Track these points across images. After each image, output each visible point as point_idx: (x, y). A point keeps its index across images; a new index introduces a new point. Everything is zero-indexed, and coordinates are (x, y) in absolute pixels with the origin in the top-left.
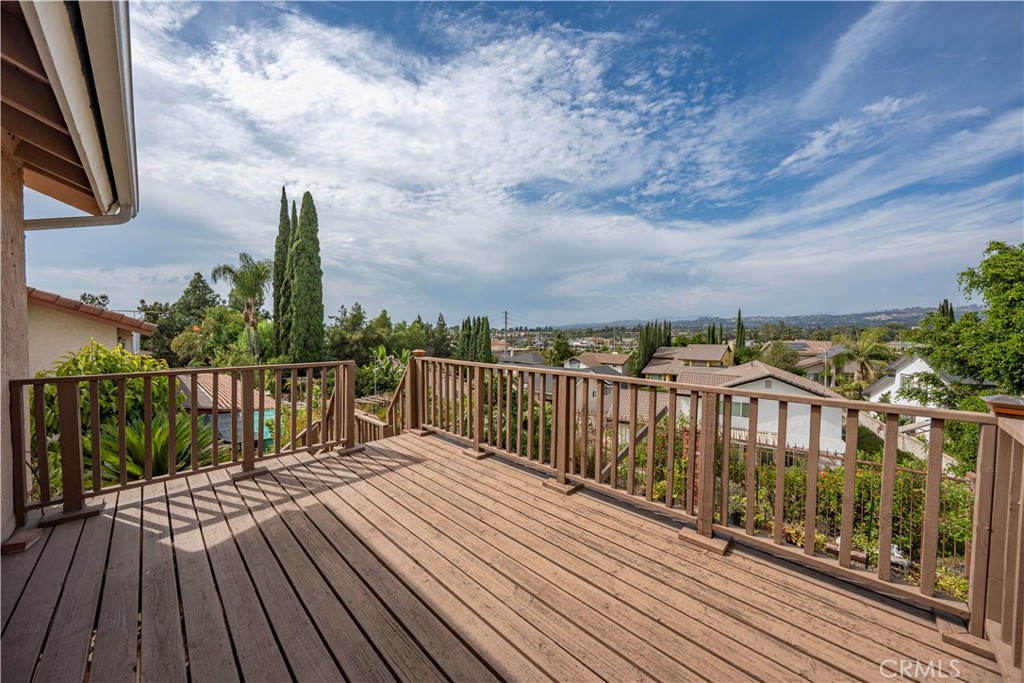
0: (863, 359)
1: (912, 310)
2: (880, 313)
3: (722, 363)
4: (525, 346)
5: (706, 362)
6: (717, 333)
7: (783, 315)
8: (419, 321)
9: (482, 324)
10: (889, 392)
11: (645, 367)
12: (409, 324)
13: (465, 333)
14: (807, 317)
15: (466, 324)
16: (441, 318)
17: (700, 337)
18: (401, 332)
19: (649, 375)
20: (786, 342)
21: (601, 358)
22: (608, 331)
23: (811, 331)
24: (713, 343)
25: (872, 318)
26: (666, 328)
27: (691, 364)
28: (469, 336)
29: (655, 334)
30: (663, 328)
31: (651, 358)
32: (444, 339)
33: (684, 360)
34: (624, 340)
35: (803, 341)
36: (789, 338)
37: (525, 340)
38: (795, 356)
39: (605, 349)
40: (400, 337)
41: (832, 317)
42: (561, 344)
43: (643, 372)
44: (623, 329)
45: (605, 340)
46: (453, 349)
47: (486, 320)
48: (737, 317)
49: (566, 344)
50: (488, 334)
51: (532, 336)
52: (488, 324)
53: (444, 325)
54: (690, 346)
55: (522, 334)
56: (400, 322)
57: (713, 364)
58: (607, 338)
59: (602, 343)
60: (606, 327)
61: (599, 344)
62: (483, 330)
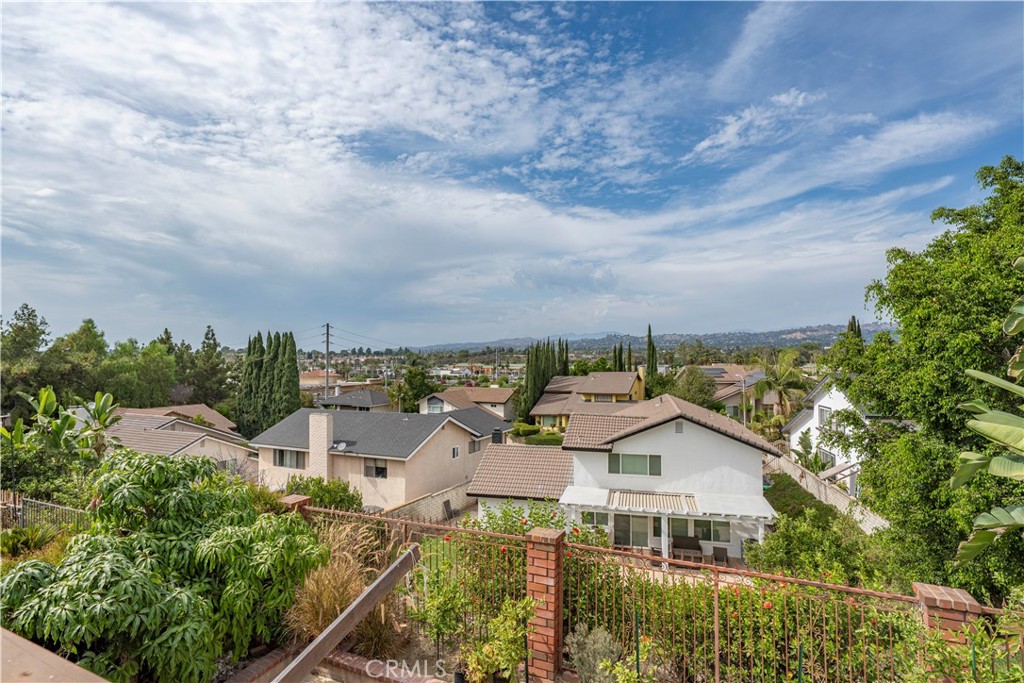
0: (780, 388)
1: (824, 327)
2: (795, 331)
3: (630, 396)
4: (365, 378)
5: (612, 396)
6: (625, 356)
7: (701, 333)
8: (166, 339)
9: (284, 344)
10: (809, 429)
11: (534, 404)
12: (144, 343)
13: (254, 358)
14: (725, 335)
15: (255, 345)
16: (210, 334)
17: (603, 361)
18: (126, 359)
19: (540, 416)
20: (701, 367)
21: (474, 394)
22: (488, 354)
23: (730, 353)
24: (621, 370)
25: (789, 337)
26: (561, 350)
27: (593, 399)
28: (259, 365)
29: (547, 359)
30: (557, 349)
31: (542, 392)
32: (214, 370)
33: (585, 394)
34: (512, 366)
35: (720, 366)
36: (706, 362)
38: (712, 384)
39: (485, 380)
40: (123, 369)
41: (750, 335)
42: (417, 375)
43: (532, 413)
44: (511, 351)
45: (485, 367)
46: (232, 387)
47: (289, 337)
49: (423, 374)
50: (293, 360)
51: (377, 362)
52: (293, 344)
53: (216, 345)
54: (591, 374)
55: (362, 359)
56: (124, 341)
57: (619, 398)
58: (488, 364)
59: (483, 372)
60: (488, 348)
61: (477, 372)
62: (284, 353)
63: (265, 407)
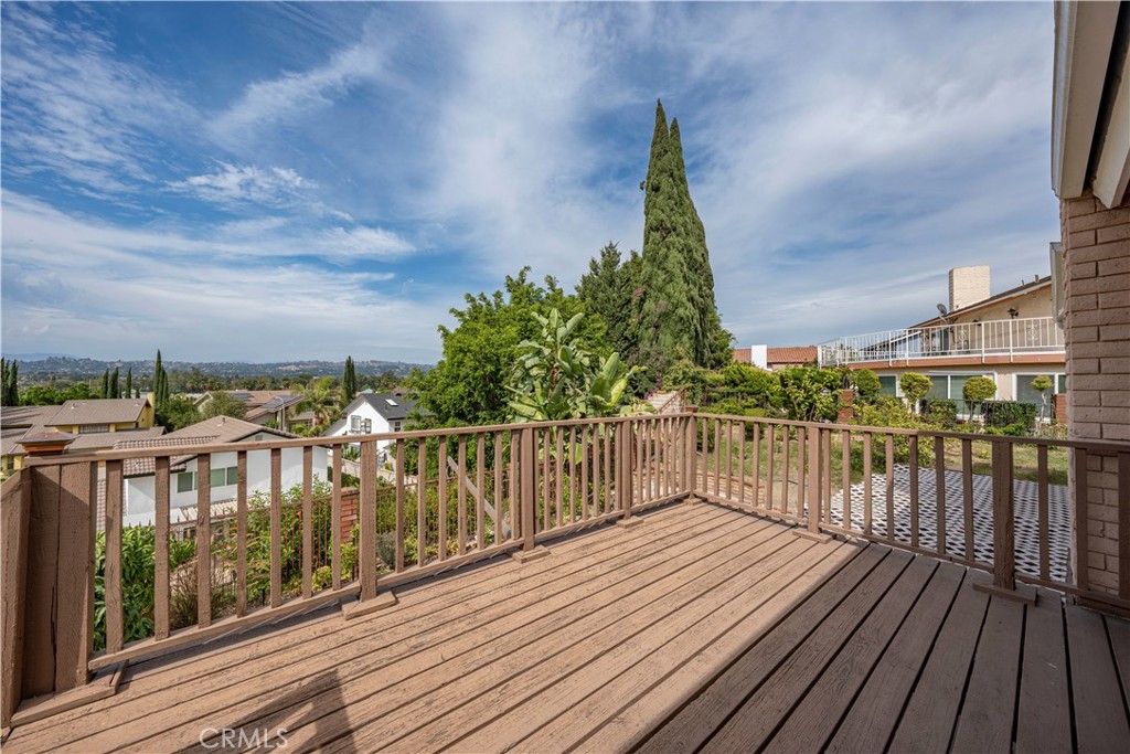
1: (313, 363)
2: (290, 364)
3: (137, 424)
5: (108, 425)
14: (222, 364)
23: (229, 381)
25: (284, 368)
48: (156, 359)
57: (120, 427)
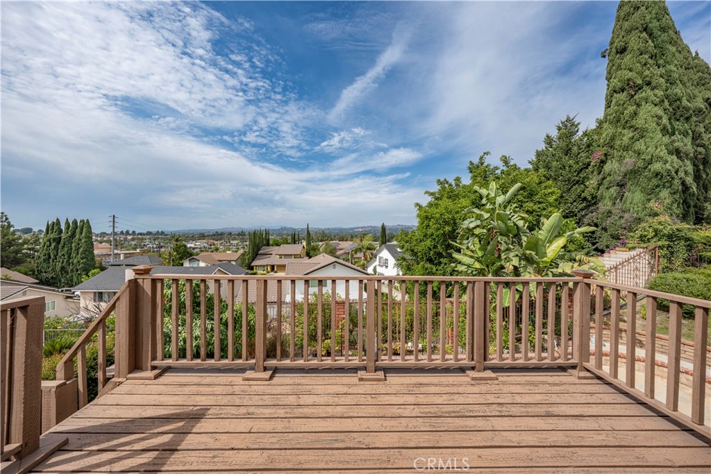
2: (359, 228)
3: (300, 255)
4: (135, 249)
5: (292, 255)
9: (81, 229)
11: (253, 261)
13: (52, 236)
16: (4, 218)
17: (287, 240)
19: (255, 266)
22: (218, 235)
24: (295, 244)
26: (266, 234)
30: (264, 233)
31: (257, 255)
33: (279, 255)
34: (232, 242)
37: (133, 243)
39: (217, 250)
42: (180, 246)
43: (252, 264)
44: (230, 234)
45: (215, 242)
46: (28, 255)
49: (184, 246)
50: (89, 238)
51: (142, 239)
52: (89, 227)
54: (281, 245)
55: (129, 237)
57: (295, 256)
58: (217, 240)
59: (214, 245)
60: (217, 232)
61: (211, 245)
62: (81, 233)
63: (63, 268)
